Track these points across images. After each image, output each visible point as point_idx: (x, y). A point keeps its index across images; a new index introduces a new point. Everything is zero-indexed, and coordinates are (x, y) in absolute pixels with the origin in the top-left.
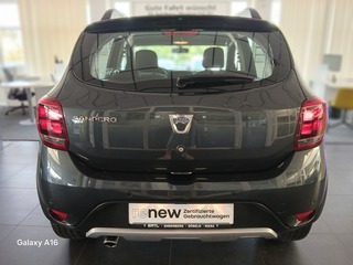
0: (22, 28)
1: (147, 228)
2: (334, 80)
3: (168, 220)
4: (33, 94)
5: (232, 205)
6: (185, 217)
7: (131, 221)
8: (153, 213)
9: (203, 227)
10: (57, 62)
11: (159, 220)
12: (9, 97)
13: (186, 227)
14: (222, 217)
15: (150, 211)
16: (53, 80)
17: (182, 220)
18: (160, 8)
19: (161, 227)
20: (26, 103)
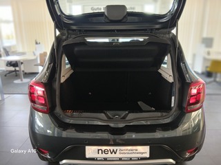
0: (14, 21)
1: (97, 160)
2: (209, 53)
3: (109, 155)
4: (22, 63)
5: (149, 147)
6: (120, 153)
7: (87, 156)
8: (100, 151)
9: (131, 159)
10: (37, 43)
11: (104, 156)
12: (7, 65)
13: (120, 159)
14: (142, 153)
15: (99, 150)
16: (35, 55)
17: (118, 155)
18: (100, 9)
19: (105, 159)
20: (17, 69)
